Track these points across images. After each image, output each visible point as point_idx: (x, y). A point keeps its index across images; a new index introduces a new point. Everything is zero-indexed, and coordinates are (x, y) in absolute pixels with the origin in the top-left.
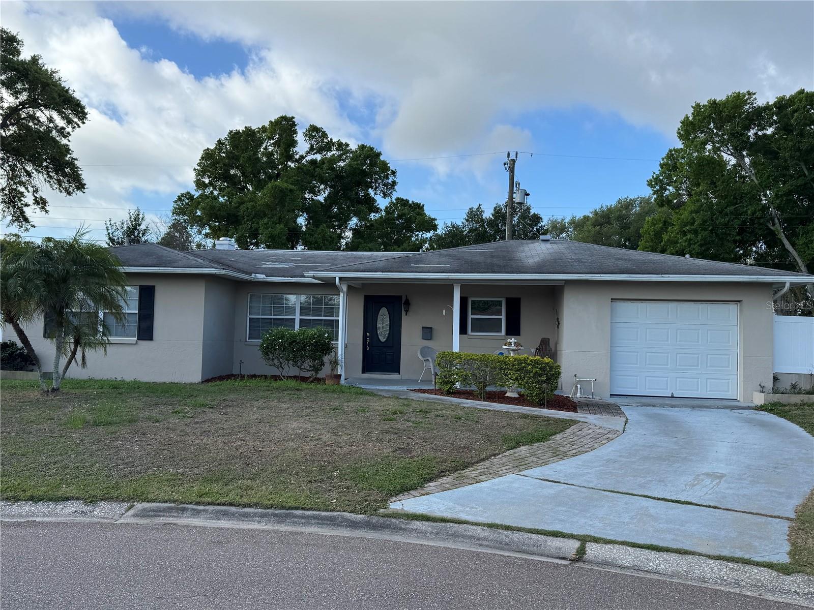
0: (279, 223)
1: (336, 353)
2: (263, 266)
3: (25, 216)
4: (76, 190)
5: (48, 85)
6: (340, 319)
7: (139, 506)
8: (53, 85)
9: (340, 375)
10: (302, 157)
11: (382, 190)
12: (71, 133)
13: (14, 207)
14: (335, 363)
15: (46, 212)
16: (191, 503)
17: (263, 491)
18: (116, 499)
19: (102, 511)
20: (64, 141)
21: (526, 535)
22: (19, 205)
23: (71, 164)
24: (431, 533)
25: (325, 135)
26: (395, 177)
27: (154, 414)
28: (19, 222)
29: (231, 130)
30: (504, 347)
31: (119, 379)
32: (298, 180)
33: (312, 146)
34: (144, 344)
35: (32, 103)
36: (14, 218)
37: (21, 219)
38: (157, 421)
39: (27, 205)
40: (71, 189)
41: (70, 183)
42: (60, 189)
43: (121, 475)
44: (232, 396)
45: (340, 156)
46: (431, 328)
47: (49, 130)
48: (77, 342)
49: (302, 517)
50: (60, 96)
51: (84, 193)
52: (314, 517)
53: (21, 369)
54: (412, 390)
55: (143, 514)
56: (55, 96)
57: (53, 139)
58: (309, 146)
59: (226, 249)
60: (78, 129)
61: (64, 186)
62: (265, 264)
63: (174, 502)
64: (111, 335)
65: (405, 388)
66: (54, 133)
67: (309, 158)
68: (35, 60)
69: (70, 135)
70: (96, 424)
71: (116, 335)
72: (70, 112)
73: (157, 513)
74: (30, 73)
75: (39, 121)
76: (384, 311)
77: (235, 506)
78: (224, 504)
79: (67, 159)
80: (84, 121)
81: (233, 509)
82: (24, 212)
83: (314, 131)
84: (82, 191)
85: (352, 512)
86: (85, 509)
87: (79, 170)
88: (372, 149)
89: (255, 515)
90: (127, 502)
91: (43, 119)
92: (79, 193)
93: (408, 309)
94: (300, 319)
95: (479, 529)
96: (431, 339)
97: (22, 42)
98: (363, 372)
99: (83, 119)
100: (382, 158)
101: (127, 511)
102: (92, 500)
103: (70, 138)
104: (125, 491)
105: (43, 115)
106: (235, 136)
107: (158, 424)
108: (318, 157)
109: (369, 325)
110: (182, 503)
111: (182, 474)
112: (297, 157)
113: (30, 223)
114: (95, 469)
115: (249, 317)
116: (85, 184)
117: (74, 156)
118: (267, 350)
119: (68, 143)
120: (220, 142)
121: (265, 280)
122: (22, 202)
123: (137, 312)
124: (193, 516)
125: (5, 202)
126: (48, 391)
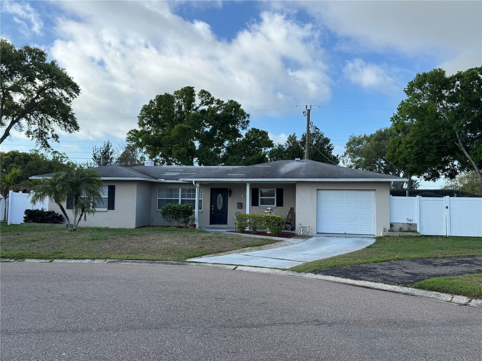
0: (183, 147)
1: (195, 215)
2: (165, 175)
3: (48, 144)
4: (74, 130)
5: (60, 77)
6: (196, 199)
7: (108, 260)
8: (63, 77)
9: (196, 225)
10: (197, 108)
11: (241, 126)
12: (72, 101)
13: (42, 139)
14: (194, 219)
15: (58, 142)
16: (124, 259)
17: (147, 256)
18: (101, 259)
19: (96, 261)
20: (68, 104)
21: (222, 265)
22: (45, 138)
23: (72, 116)
24: (195, 265)
25: (209, 95)
26: (249, 118)
27: (114, 237)
28: (45, 147)
29: (157, 95)
30: (265, 211)
31: (100, 227)
32: (193, 123)
33: (203, 101)
34: (111, 211)
35: (52, 85)
36: (42, 146)
37: (46, 146)
38: (115, 239)
39: (48, 138)
40: (72, 130)
41: (71, 126)
42: (66, 130)
43: (102, 252)
44: (146, 232)
45: (218, 107)
46: (242, 203)
47: (60, 100)
48: (83, 211)
49: (158, 262)
50: (66, 82)
51: (79, 131)
52: (161, 262)
53: (57, 223)
54: (228, 231)
55: (110, 262)
56: (64, 82)
57: (63, 105)
58: (201, 102)
59: (149, 166)
60: (75, 98)
61: (68, 128)
62: (166, 174)
63: (119, 259)
64: (97, 208)
65: (225, 230)
66: (64, 102)
67: (200, 109)
68: (53, 63)
69: (71, 102)
70: (93, 240)
71: (98, 208)
72: (71, 89)
73: (114, 262)
74: (51, 71)
75: (55, 95)
76: (220, 196)
77: (138, 260)
78: (135, 260)
79: (69, 113)
80: (79, 94)
81: (137, 261)
82: (47, 142)
83: (203, 93)
84: (77, 130)
85: (173, 261)
86: (91, 261)
87: (76, 119)
88: (236, 103)
89: (144, 262)
90: (104, 259)
91: (57, 94)
92: (76, 132)
93: (231, 194)
94: (181, 200)
95: (210, 264)
96: (241, 208)
97: (47, 54)
98: (211, 224)
99: (78, 93)
100: (241, 108)
101: (104, 262)
102: (94, 259)
103: (71, 103)
104: (104, 256)
105: (57, 91)
106: (160, 98)
107: (115, 240)
108: (206, 108)
109: (213, 202)
110: (122, 259)
111: (123, 252)
112: (195, 108)
113: (51, 148)
114: (94, 251)
115: (158, 199)
116: (79, 127)
117: (73, 112)
118: (164, 214)
119: (70, 105)
120: (151, 102)
121: (164, 182)
122: (46, 137)
123: (107, 197)
124: (125, 262)
125: (37, 137)
126: (72, 230)
